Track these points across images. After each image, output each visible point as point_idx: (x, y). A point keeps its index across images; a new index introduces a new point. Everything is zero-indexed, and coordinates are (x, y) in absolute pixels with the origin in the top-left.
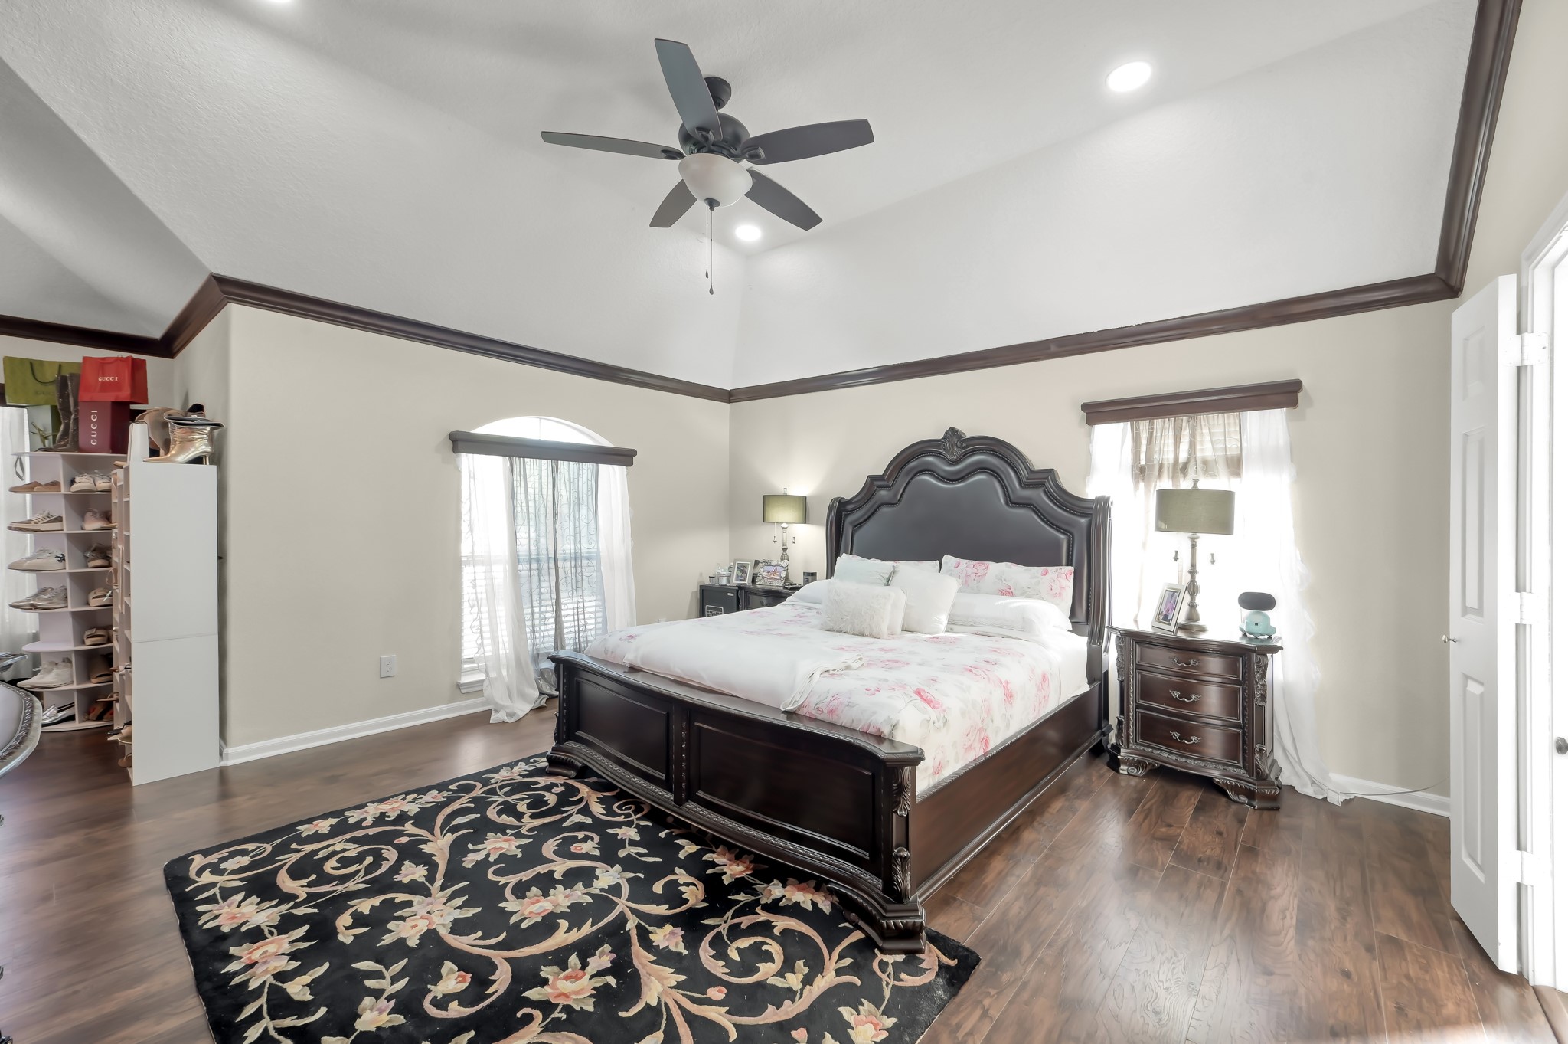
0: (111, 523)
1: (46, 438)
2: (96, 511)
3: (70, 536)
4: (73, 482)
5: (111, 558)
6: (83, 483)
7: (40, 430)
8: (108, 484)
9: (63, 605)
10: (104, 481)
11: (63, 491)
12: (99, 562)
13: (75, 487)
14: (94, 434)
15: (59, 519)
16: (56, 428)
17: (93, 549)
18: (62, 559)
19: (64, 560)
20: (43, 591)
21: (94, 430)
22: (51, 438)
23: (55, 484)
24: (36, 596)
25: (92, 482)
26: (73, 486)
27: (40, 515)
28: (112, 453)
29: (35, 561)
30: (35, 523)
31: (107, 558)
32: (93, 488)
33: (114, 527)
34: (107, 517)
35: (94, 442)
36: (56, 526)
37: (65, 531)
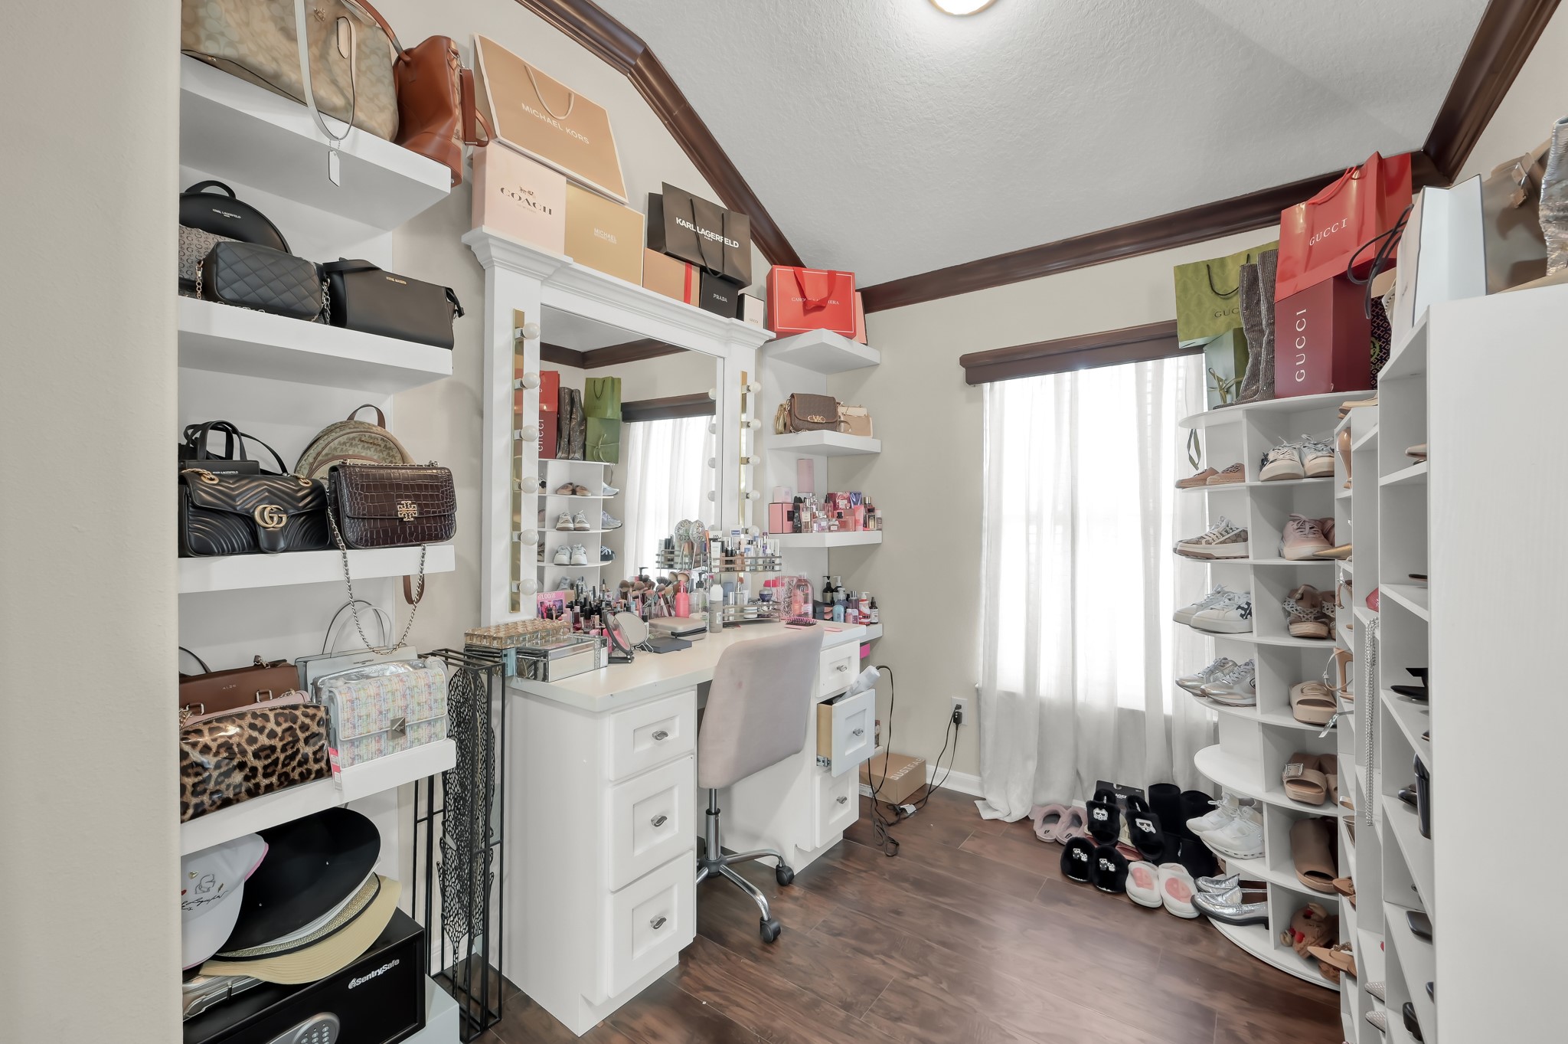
0: (1332, 545)
1: (1228, 392)
2: (1303, 517)
3: (1258, 569)
4: (1264, 461)
5: (1333, 620)
6: (1282, 461)
7: (1219, 380)
8: (1327, 460)
9: (1249, 701)
10: (1320, 454)
11: (1249, 481)
12: (1309, 628)
13: (1269, 470)
14: (1301, 358)
15: (1242, 537)
16: (1239, 370)
17: (1298, 596)
18: (1247, 612)
19: (1250, 613)
20: (1221, 665)
21: (1301, 351)
22: (1233, 389)
23: (1237, 470)
24: (1211, 671)
25: (1297, 458)
26: (1265, 469)
27: (1217, 528)
28: (1335, 391)
29: (1206, 612)
30: (1208, 543)
31: (1325, 619)
32: (1300, 471)
33: (1342, 557)
34: (1324, 531)
35: (1300, 376)
36: (1236, 549)
37: (1251, 560)
